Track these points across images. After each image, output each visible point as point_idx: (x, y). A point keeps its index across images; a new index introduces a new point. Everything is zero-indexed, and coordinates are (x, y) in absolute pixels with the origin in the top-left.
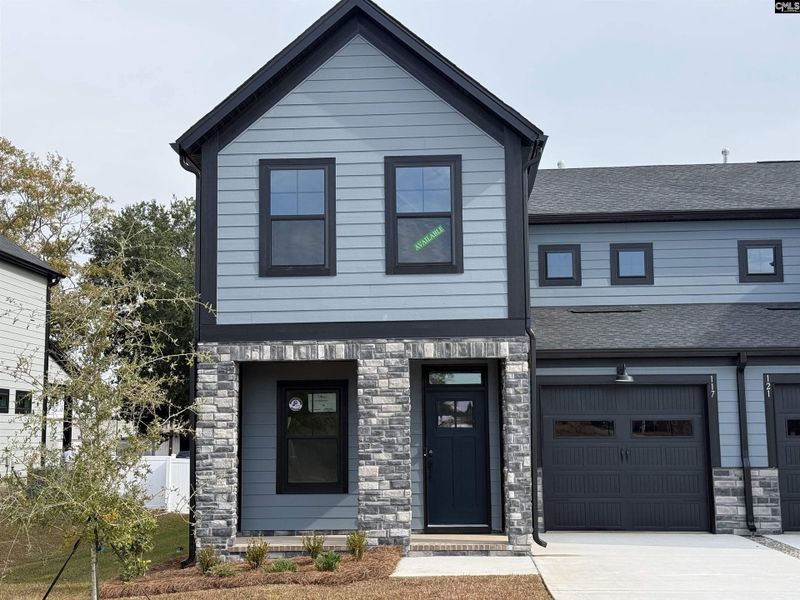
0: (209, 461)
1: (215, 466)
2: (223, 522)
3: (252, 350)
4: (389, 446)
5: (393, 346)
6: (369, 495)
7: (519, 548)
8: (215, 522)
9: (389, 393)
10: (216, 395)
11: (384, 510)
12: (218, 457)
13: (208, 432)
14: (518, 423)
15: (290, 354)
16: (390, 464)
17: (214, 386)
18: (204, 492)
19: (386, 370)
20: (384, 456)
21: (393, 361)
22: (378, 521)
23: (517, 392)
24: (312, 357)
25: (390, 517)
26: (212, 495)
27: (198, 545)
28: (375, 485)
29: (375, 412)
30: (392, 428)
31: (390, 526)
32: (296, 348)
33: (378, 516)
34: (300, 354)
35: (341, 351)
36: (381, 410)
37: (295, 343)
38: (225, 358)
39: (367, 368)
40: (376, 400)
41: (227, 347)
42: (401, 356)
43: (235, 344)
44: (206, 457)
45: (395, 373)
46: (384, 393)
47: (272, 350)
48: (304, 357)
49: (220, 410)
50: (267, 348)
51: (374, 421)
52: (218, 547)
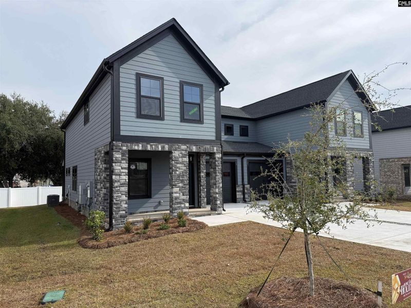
0: (118, 188)
1: (121, 190)
2: (124, 212)
3: (135, 146)
4: (182, 181)
5: (183, 147)
6: (176, 198)
7: (219, 212)
8: (121, 212)
9: (182, 163)
10: (121, 163)
11: (180, 203)
12: (122, 187)
13: (118, 177)
14: (219, 173)
15: (149, 148)
16: (183, 187)
17: (120, 159)
18: (116, 200)
19: (181, 155)
20: (180, 185)
21: (183, 152)
22: (179, 207)
23: (218, 163)
24: (157, 149)
25: (183, 205)
26: (119, 202)
27: (114, 222)
28: (178, 195)
29: (178, 169)
30: (183, 175)
31: (183, 208)
32: (151, 146)
33: (179, 205)
34: (152, 148)
35: (167, 148)
36: (180, 169)
37: (151, 144)
38: (124, 148)
39: (176, 154)
40: (178, 165)
41: (125, 144)
42: (186, 151)
43: (128, 143)
44: (117, 187)
45: (184, 156)
46: (180, 163)
47: (142, 146)
48: (154, 149)
49: (122, 169)
50: (140, 145)
51: (178, 172)
52: (122, 222)
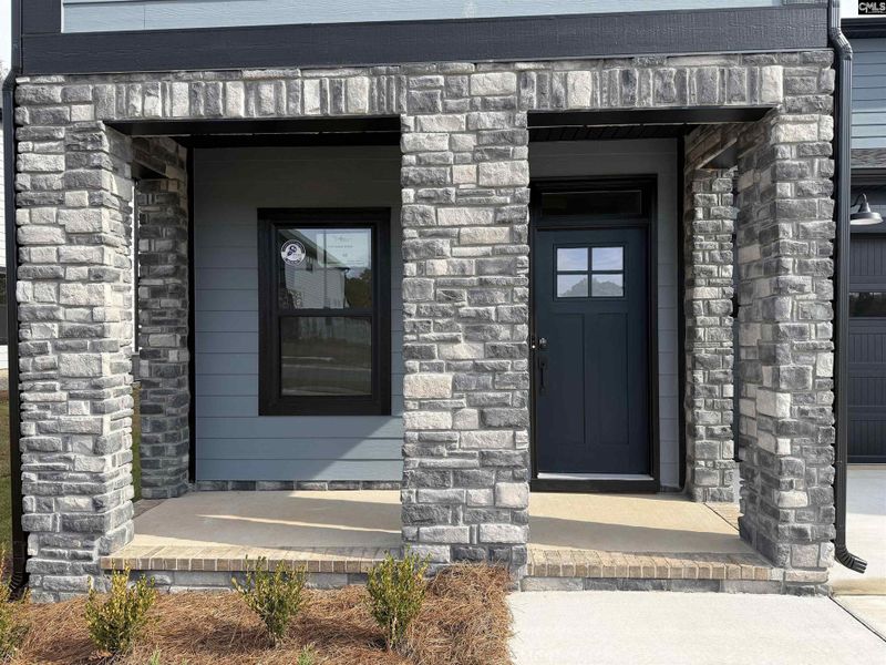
0: (51, 358)
1: (64, 369)
2: (84, 502)
3: (145, 93)
4: (476, 327)
5: (492, 81)
6: (428, 444)
7: (798, 575)
8: (68, 500)
9: (477, 197)
10: (61, 203)
11: (462, 478)
12: (69, 349)
13: (46, 291)
14: (803, 269)
15: (236, 102)
16: (478, 368)
17: (57, 181)
18: (41, 430)
19: (470, 141)
20: (465, 351)
21: (487, 119)
22: (448, 504)
23: (802, 193)
24: (290, 110)
25: (480, 496)
26: (57, 440)
27: (32, 550)
28: (443, 420)
29: (444, 245)
30: (483, 283)
31: (477, 516)
32: (251, 86)
33: (451, 492)
34: (259, 102)
35: (360, 94)
36: (458, 241)
37: (247, 73)
38: (82, 113)
39: (426, 135)
40: (446, 216)
41: (86, 89)
42: (508, 107)
43: (104, 77)
44: (42, 351)
45: (492, 148)
46: (465, 200)
47: (193, 95)
48: (270, 109)
49: (72, 237)
50: (181, 88)
51: (441, 267)
52: (75, 557)
